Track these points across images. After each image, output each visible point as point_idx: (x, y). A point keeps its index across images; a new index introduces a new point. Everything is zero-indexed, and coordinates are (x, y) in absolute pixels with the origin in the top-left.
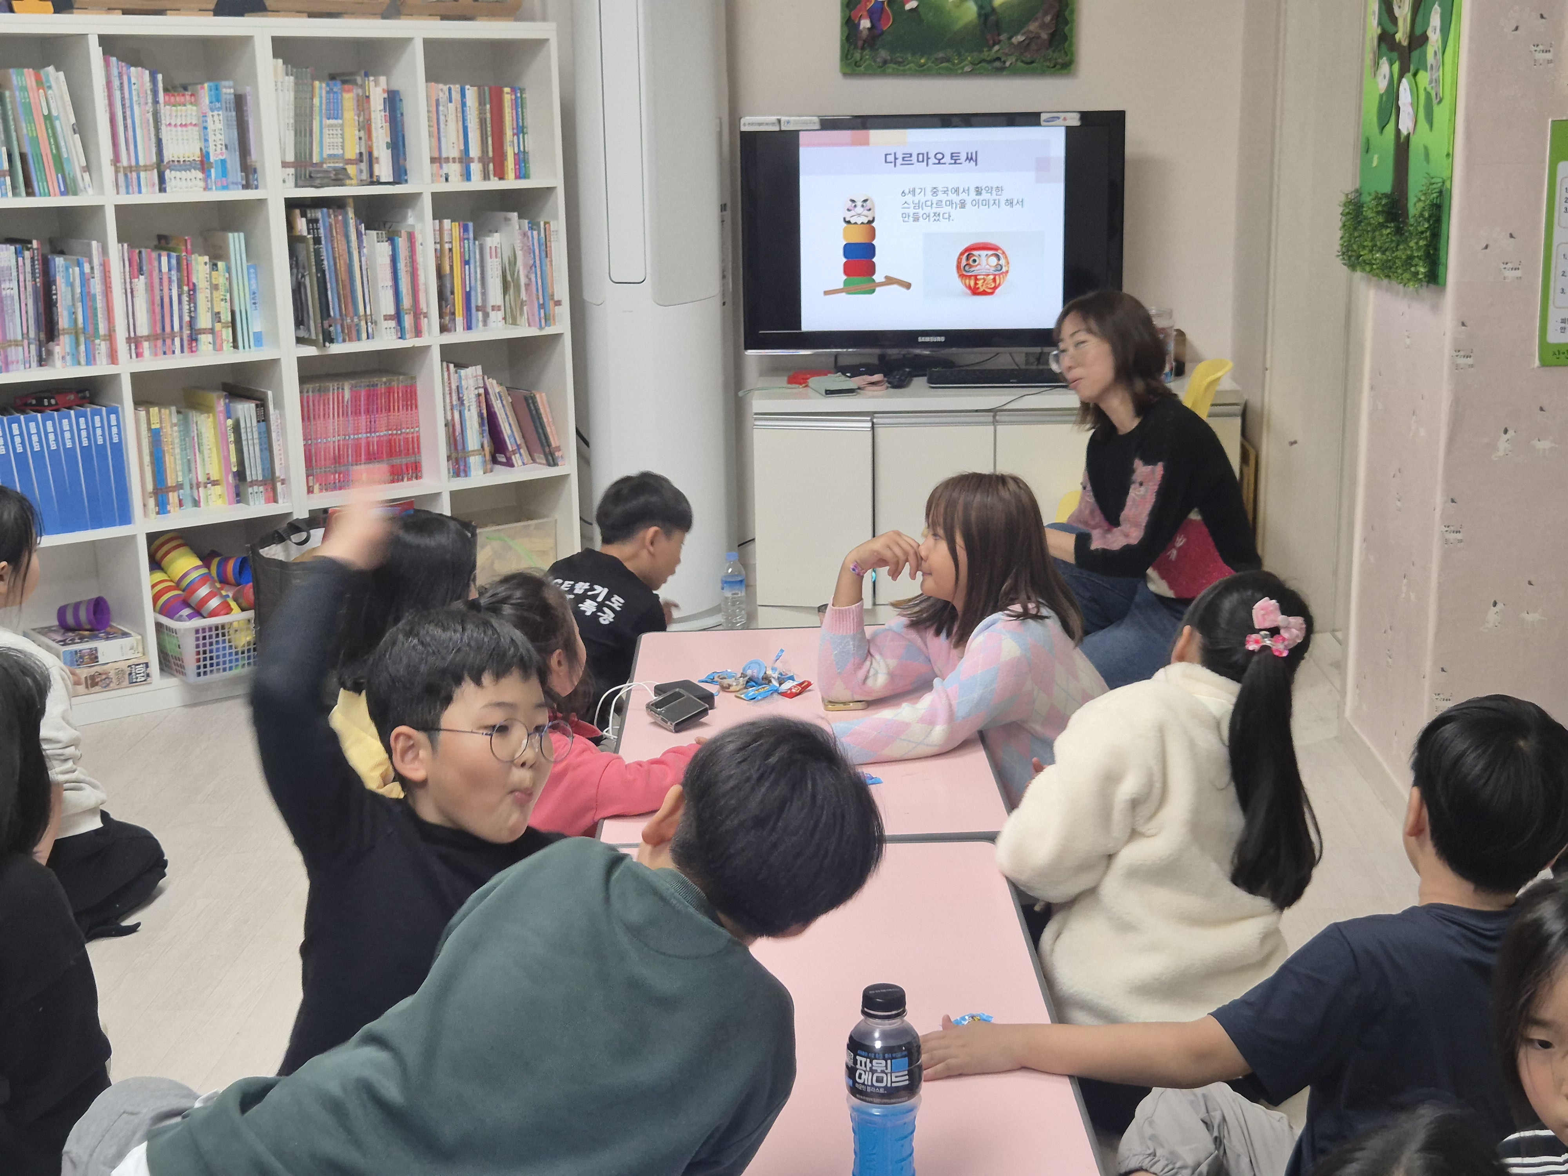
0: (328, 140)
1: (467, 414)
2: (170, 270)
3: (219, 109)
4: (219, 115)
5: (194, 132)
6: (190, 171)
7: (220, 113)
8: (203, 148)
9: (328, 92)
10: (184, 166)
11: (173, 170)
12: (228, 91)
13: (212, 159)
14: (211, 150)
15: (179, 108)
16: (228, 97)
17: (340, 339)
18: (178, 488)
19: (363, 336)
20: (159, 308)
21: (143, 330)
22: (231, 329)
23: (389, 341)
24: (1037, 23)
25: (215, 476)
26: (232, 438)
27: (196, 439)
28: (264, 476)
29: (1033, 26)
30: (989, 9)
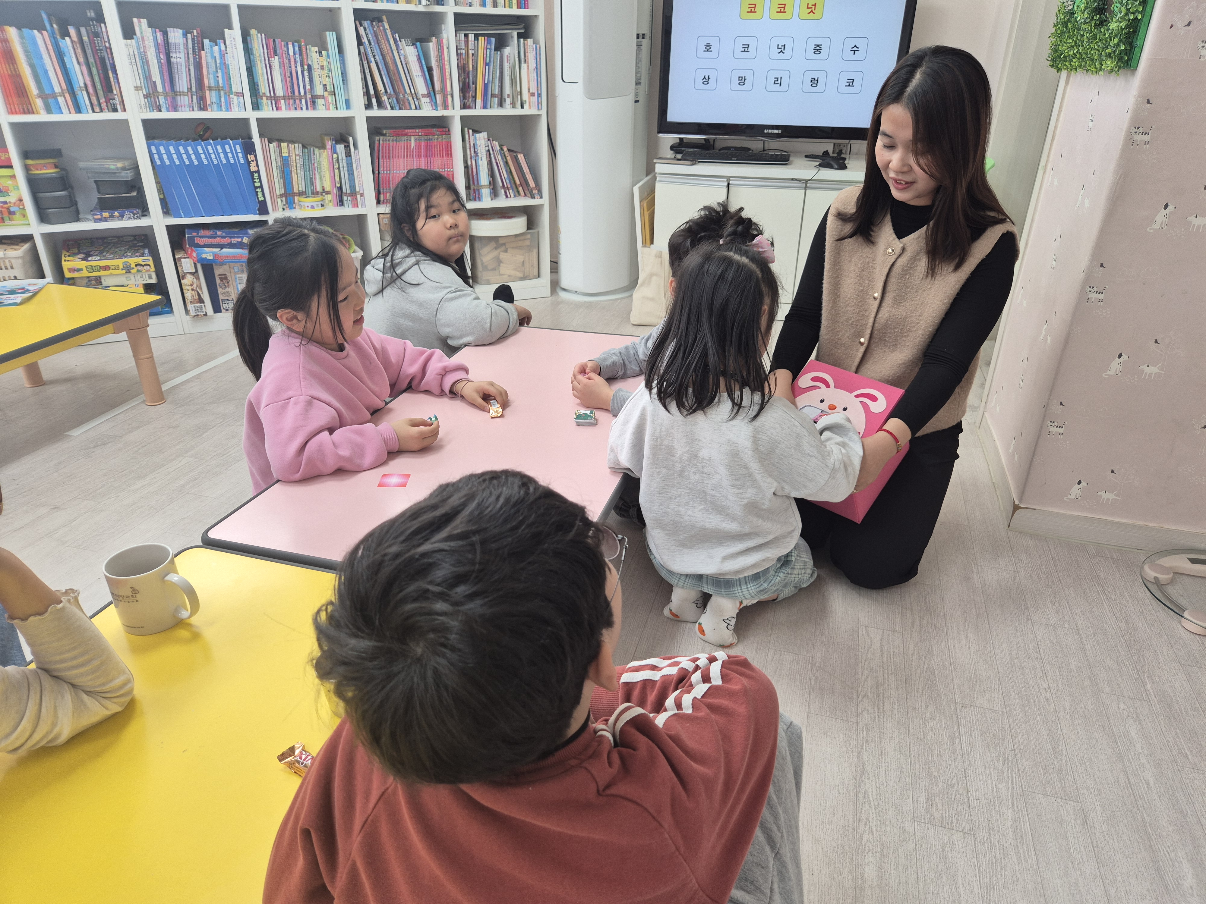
1: (480, 162)
2: (294, 54)
17: (397, 108)
18: (300, 194)
19: (413, 107)
20: (290, 79)
21: (280, 92)
22: (334, 96)
23: (427, 111)
25: (327, 188)
26: (336, 166)
27: (316, 165)
28: (351, 190)
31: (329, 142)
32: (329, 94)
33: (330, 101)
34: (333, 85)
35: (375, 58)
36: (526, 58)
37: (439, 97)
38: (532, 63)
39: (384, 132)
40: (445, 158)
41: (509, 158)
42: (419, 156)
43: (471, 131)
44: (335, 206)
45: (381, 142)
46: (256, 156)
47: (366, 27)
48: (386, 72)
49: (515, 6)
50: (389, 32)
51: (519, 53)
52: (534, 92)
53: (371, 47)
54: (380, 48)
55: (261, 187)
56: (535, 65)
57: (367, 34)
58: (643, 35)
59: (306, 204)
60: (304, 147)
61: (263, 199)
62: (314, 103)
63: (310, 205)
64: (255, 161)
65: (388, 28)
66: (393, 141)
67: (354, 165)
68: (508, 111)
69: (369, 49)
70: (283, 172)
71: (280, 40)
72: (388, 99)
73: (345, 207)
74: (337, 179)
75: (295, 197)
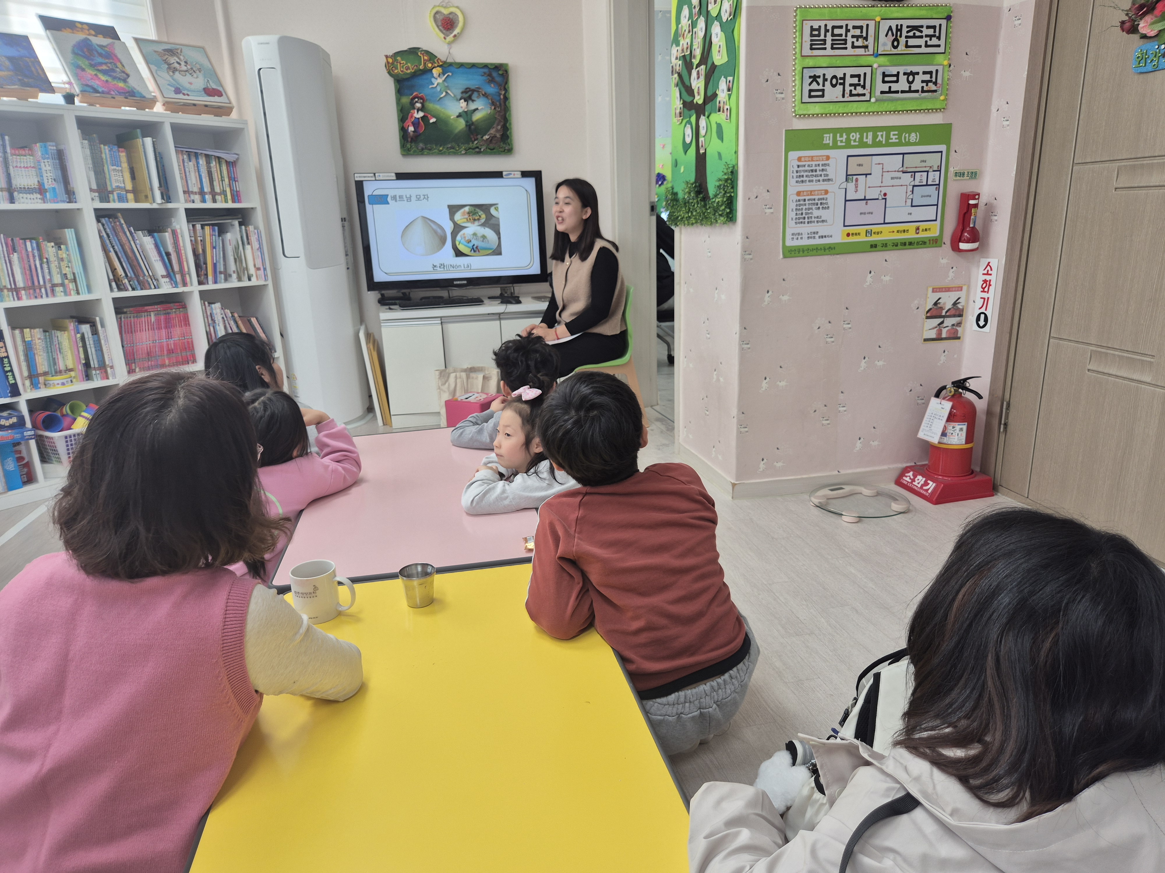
0: (114, 178)
1: (218, 328)
2: (33, 249)
3: (48, 158)
4: (48, 162)
5: (33, 172)
6: (33, 194)
7: (49, 160)
8: (40, 180)
9: (110, 151)
10: (29, 190)
11: (21, 193)
12: (52, 147)
13: (46, 187)
14: (46, 181)
15: (22, 157)
16: (53, 151)
17: (139, 288)
18: (45, 374)
19: (153, 287)
20: (30, 272)
21: (20, 284)
22: (74, 283)
23: (166, 288)
24: (494, 130)
25: (70, 366)
26: (80, 344)
27: (57, 346)
28: (99, 365)
29: (492, 131)
30: (471, 122)
31: (72, 324)
32: (69, 282)
33: (71, 287)
34: (74, 274)
35: (114, 249)
36: (250, 241)
37: (178, 277)
38: (256, 245)
39: (125, 310)
40: (184, 328)
41: (240, 322)
42: (159, 328)
43: (206, 303)
44: (81, 381)
45: (123, 319)
46: (4, 343)
47: (104, 222)
48: (125, 259)
49: (230, 201)
50: (124, 226)
51: (242, 237)
52: (259, 267)
53: (109, 240)
54: (119, 240)
55: (12, 371)
56: (258, 246)
57: (105, 229)
58: (345, 218)
59: (56, 382)
60: (45, 331)
61: (13, 382)
62: (53, 291)
63: (60, 382)
64: (4, 348)
65: (124, 223)
66: (134, 317)
67: (103, 342)
68: (234, 283)
69: (108, 241)
70: (26, 356)
71: (18, 239)
72: (129, 282)
73: (93, 380)
74: (82, 356)
75: (40, 378)
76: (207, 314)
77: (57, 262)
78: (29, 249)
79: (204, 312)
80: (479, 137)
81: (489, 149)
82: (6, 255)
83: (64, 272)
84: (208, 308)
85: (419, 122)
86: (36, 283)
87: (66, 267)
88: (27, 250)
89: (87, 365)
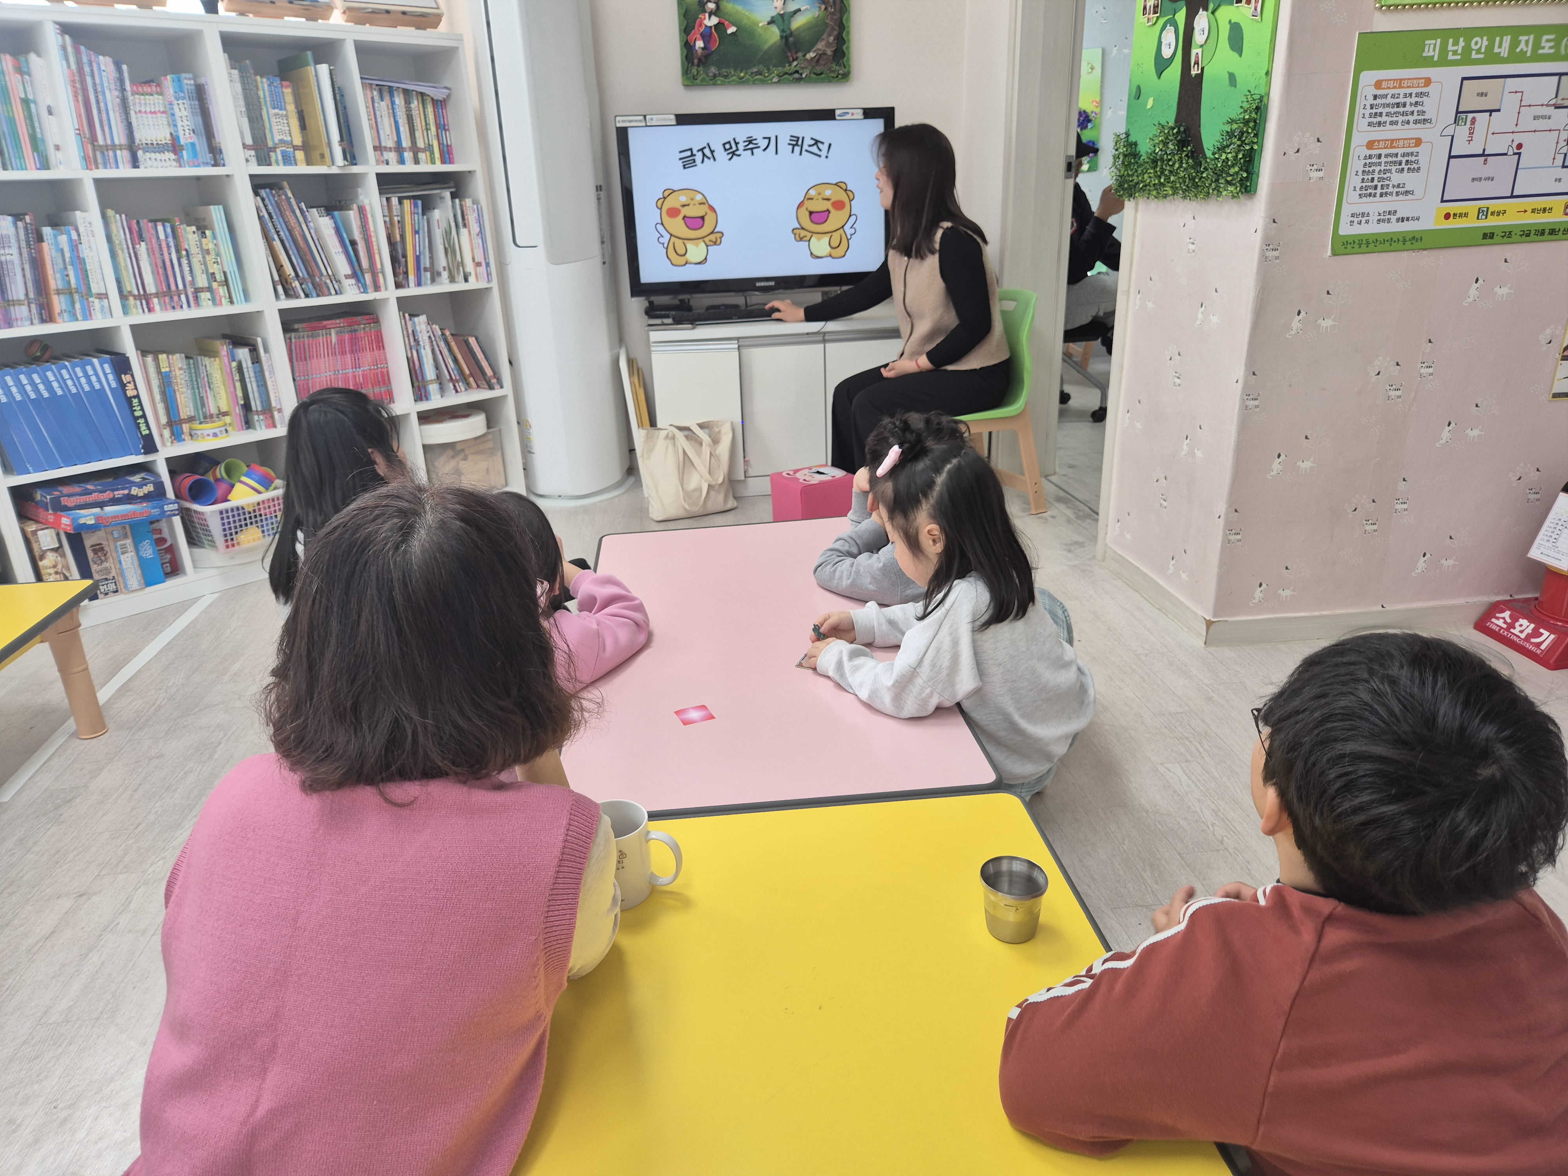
0: (277, 127)
2: (167, 237)
3: (183, 98)
4: (184, 104)
5: (162, 119)
6: (164, 153)
7: (184, 101)
8: (173, 132)
9: (269, 85)
10: (157, 148)
11: (147, 151)
12: (188, 82)
13: (182, 142)
14: (181, 133)
15: (147, 97)
16: (190, 87)
17: (314, 294)
18: (191, 419)
19: (333, 292)
20: (163, 270)
21: (151, 288)
22: (225, 287)
23: (351, 294)
24: (823, 43)
25: (224, 409)
26: (237, 377)
27: (206, 379)
28: (263, 406)
29: (821, 45)
30: (788, 32)
31: (225, 347)
32: (219, 285)
33: (222, 293)
34: (225, 273)
35: (279, 235)
36: (466, 221)
37: (368, 277)
38: (475, 228)
39: (296, 326)
40: (376, 352)
41: (453, 344)
42: (343, 353)
43: (407, 315)
44: (239, 430)
45: (293, 340)
46: (132, 376)
47: (265, 196)
48: (295, 251)
49: (438, 161)
50: (293, 200)
51: (455, 216)
52: (480, 261)
53: (272, 222)
54: (285, 222)
55: (144, 416)
56: (479, 229)
57: (265, 206)
58: (600, 186)
59: (206, 432)
60: (187, 357)
61: (147, 432)
62: (196, 298)
63: (211, 432)
64: (132, 383)
65: (292, 197)
66: (308, 337)
67: (267, 374)
68: (444, 286)
69: (270, 224)
70: (163, 393)
71: (145, 220)
72: (301, 285)
73: (256, 429)
74: (240, 394)
75: (184, 425)
76: (407, 332)
77: (201, 256)
78: (162, 236)
79: (404, 329)
80: (800, 54)
81: (814, 74)
82: (130, 246)
83: (211, 271)
84: (409, 323)
85: (711, 33)
86: (173, 287)
87: (214, 263)
88: (158, 238)
89: (247, 407)
